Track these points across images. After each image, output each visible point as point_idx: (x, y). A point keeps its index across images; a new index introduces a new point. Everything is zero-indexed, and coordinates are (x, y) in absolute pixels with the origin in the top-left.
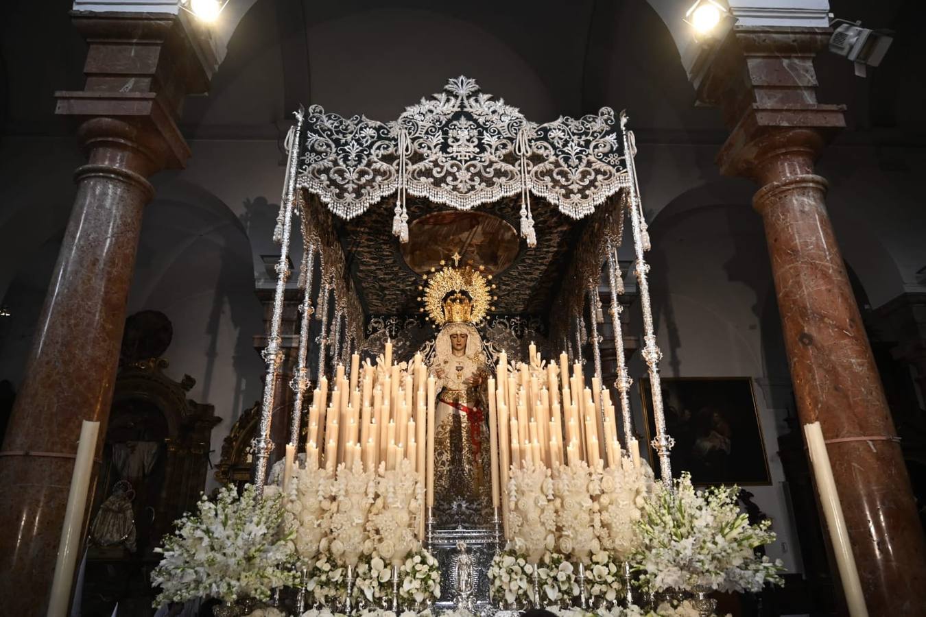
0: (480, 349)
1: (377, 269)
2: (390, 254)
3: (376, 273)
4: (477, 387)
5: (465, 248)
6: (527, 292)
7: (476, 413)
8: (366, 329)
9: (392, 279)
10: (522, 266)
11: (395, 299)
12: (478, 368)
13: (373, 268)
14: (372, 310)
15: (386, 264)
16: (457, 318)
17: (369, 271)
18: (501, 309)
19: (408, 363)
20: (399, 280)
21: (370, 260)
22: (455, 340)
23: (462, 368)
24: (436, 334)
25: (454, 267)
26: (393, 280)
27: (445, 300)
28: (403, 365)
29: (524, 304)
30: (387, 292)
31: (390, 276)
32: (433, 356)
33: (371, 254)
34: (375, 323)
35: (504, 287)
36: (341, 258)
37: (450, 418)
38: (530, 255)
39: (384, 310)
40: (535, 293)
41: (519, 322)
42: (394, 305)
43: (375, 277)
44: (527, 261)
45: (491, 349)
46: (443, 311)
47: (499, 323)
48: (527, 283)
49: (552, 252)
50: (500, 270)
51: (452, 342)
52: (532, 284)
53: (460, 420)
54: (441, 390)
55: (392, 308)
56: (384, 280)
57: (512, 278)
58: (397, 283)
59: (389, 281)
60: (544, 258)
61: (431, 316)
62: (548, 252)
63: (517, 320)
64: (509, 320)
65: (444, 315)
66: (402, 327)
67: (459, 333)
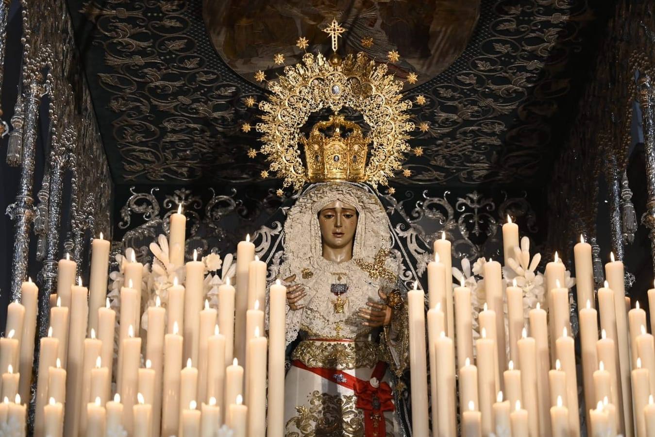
0: (388, 246)
1: (148, 65)
2: (178, 25)
3: (144, 76)
4: (380, 329)
5: (354, 11)
6: (498, 129)
7: (375, 391)
8: (116, 217)
9: (181, 91)
10: (487, 60)
11: (188, 144)
12: (382, 289)
13: (139, 60)
14: (132, 173)
15: (170, 53)
16: (335, 172)
17: (127, 68)
18: (436, 174)
19: (222, 258)
20: (198, 95)
21: (131, 41)
22: (330, 223)
23: (345, 289)
24: (284, 209)
25: (328, 54)
26: (185, 93)
27: (306, 130)
28: (213, 260)
29: (488, 159)
30: (168, 125)
31: (178, 84)
32: (276, 260)
33: (135, 25)
34: (139, 203)
35: (444, 115)
36: (65, 31)
37: (317, 403)
38: (507, 32)
39: (158, 172)
40: (514, 132)
41: (476, 206)
42: (184, 159)
43: (141, 86)
44: (498, 47)
45: (413, 246)
46: (302, 156)
47: (431, 207)
48: (497, 106)
49: (556, 26)
50: (435, 71)
51: (322, 227)
52: (508, 108)
53: (340, 408)
54: (295, 335)
55: (180, 166)
56: (163, 95)
57: (462, 92)
58: (195, 101)
59: (175, 95)
60: (539, 40)
61: (275, 166)
62: (547, 25)
63: (472, 201)
64: (452, 200)
65: (305, 165)
66: (202, 215)
67: (338, 205)
